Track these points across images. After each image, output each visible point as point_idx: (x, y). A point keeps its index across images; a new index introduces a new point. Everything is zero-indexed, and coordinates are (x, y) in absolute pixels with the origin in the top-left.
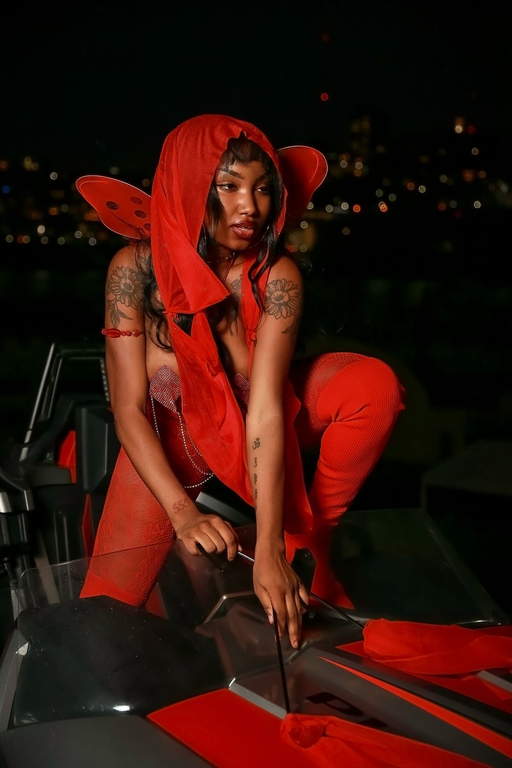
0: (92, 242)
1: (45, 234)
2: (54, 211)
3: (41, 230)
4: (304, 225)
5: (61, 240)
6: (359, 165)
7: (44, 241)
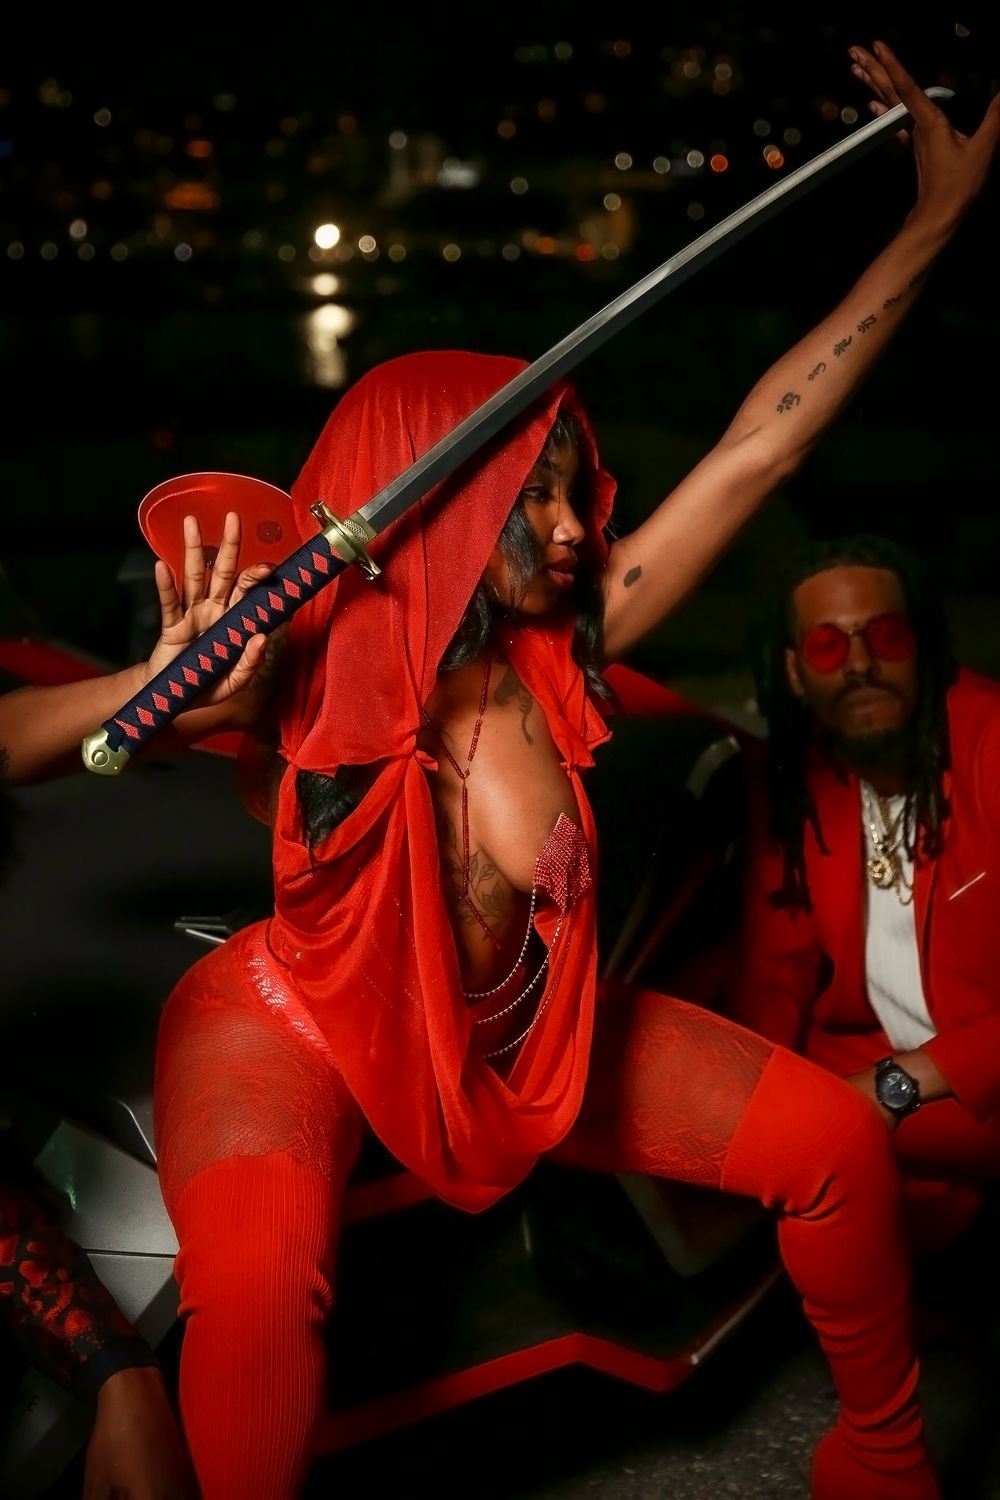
0: (183, 251)
1: (88, 238)
2: (102, 189)
3: (78, 229)
4: (613, 202)
5: (120, 251)
6: (723, 71)
7: (86, 253)
